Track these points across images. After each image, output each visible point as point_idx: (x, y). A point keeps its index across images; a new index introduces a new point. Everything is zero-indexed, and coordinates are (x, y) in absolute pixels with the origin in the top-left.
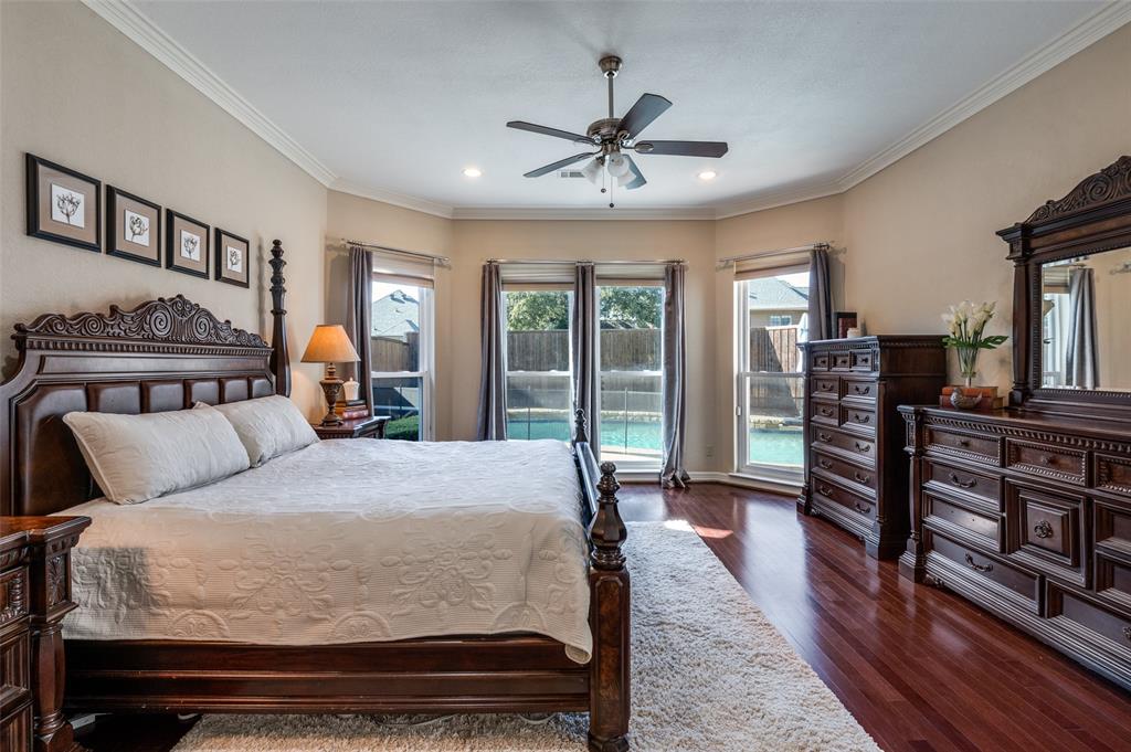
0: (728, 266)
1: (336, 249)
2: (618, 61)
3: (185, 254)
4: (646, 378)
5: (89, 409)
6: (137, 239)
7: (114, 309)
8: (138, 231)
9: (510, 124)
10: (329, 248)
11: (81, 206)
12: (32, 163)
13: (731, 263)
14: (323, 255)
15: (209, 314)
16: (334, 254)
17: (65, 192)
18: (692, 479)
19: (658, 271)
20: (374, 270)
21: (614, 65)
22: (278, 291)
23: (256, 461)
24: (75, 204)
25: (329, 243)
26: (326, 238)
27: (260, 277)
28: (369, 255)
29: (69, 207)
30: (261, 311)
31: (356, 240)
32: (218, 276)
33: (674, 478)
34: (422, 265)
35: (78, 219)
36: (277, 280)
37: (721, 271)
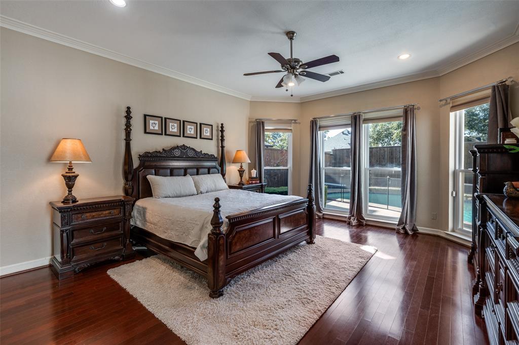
0: (447, 104)
1: (252, 122)
2: (293, 33)
3: (188, 132)
4: (395, 171)
5: (155, 175)
6: (173, 130)
7: (163, 149)
8: (173, 128)
9: (244, 75)
10: (250, 122)
11: (157, 124)
12: (145, 116)
13: (449, 100)
14: (248, 125)
15: (193, 149)
16: (252, 124)
17: (153, 122)
18: (420, 231)
19: (400, 112)
20: (266, 128)
21: (291, 35)
22: (222, 140)
23: (199, 193)
24: (156, 124)
25: (250, 120)
26: (249, 119)
27: (218, 136)
28: (263, 123)
29: (154, 125)
30: (218, 147)
31: (260, 118)
32: (201, 138)
33: (404, 228)
34: (287, 124)
35: (156, 128)
36: (222, 136)
37: (443, 107)
